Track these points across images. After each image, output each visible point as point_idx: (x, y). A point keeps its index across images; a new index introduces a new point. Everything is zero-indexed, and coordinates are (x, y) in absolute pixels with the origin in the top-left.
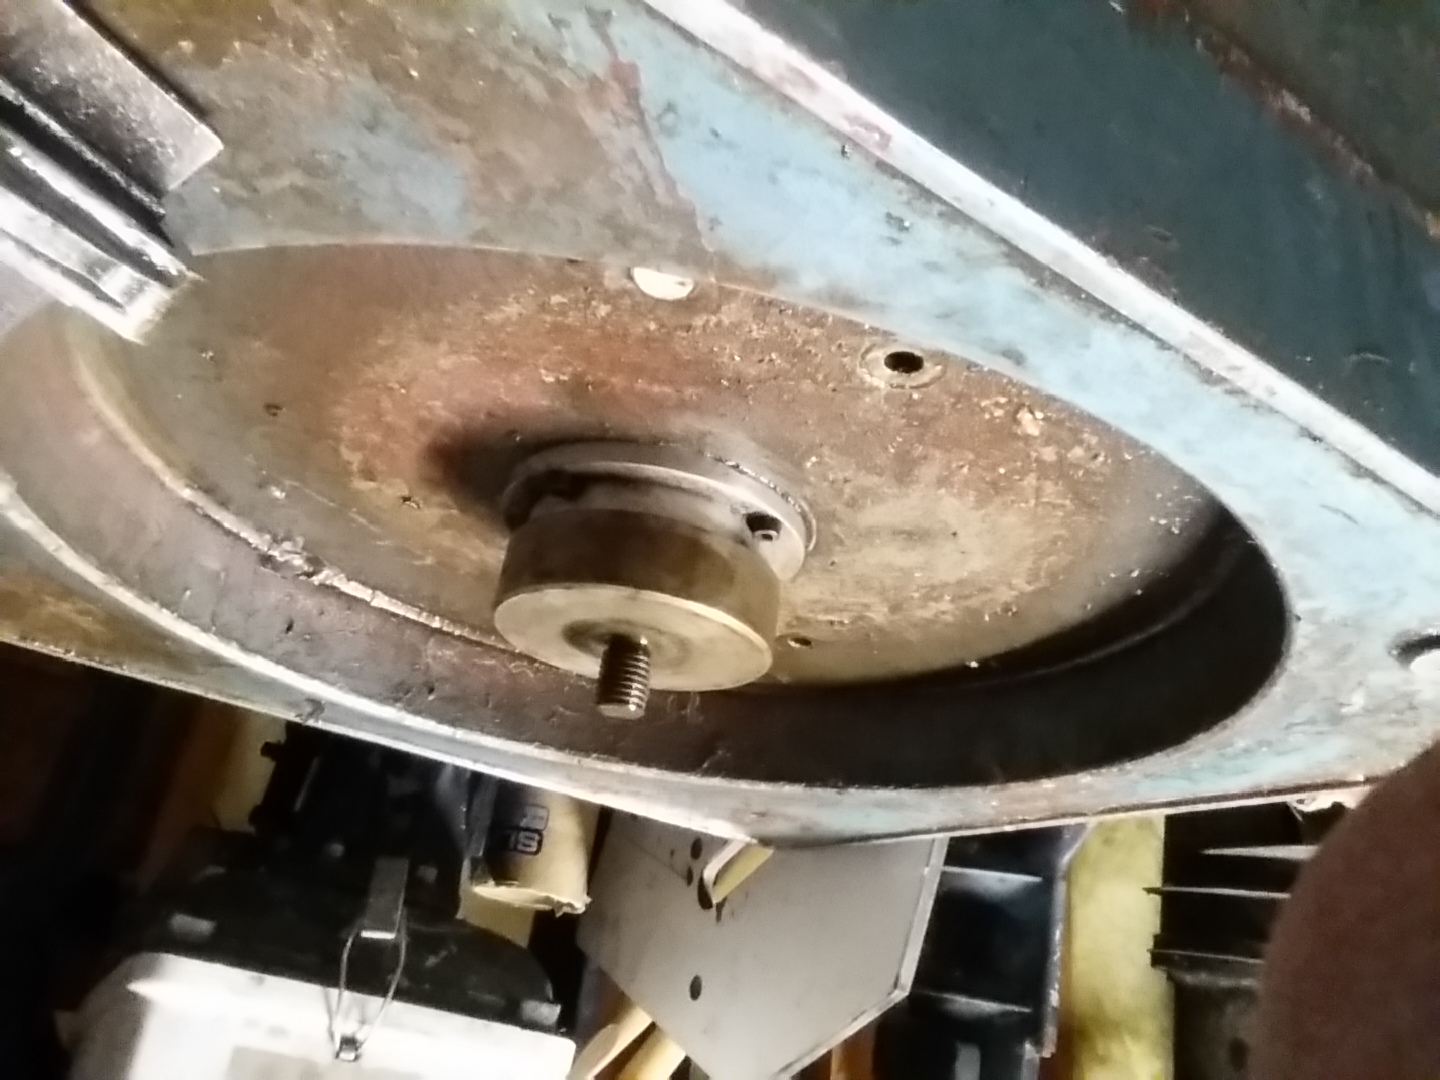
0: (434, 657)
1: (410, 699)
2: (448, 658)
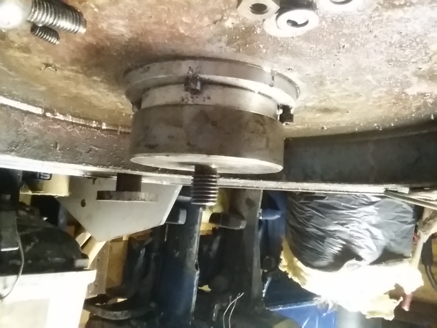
0: (28, 126)
1: (18, 150)
2: (35, 126)
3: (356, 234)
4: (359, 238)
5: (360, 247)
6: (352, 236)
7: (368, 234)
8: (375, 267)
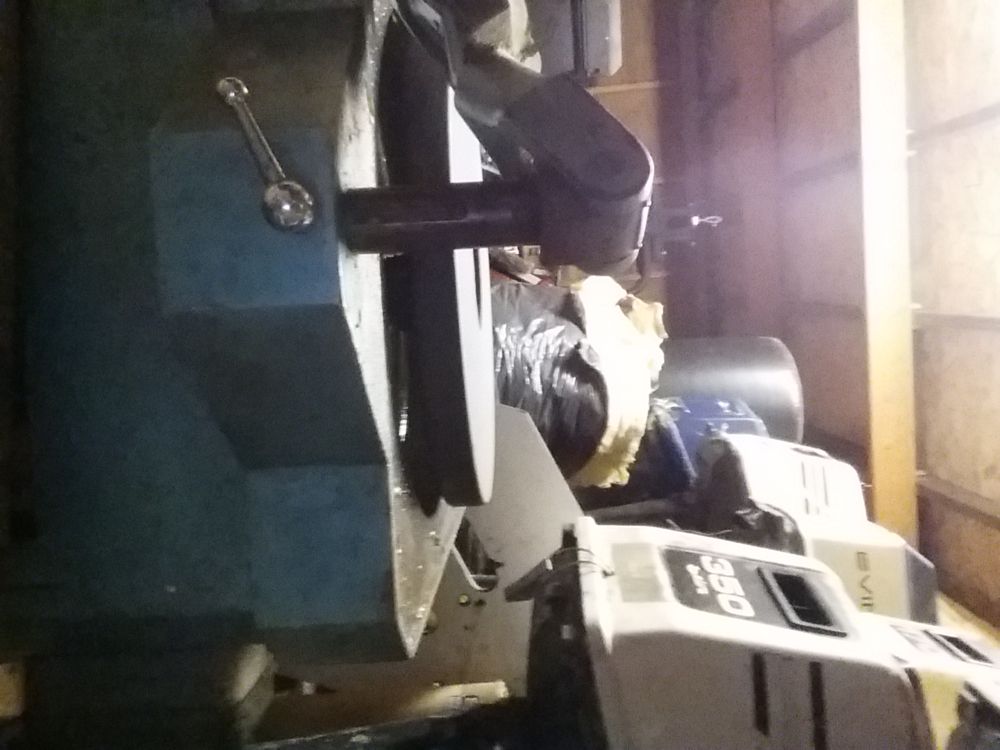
3: (542, 352)
4: (547, 347)
5: (561, 347)
6: (546, 358)
7: (540, 335)
8: (588, 327)
